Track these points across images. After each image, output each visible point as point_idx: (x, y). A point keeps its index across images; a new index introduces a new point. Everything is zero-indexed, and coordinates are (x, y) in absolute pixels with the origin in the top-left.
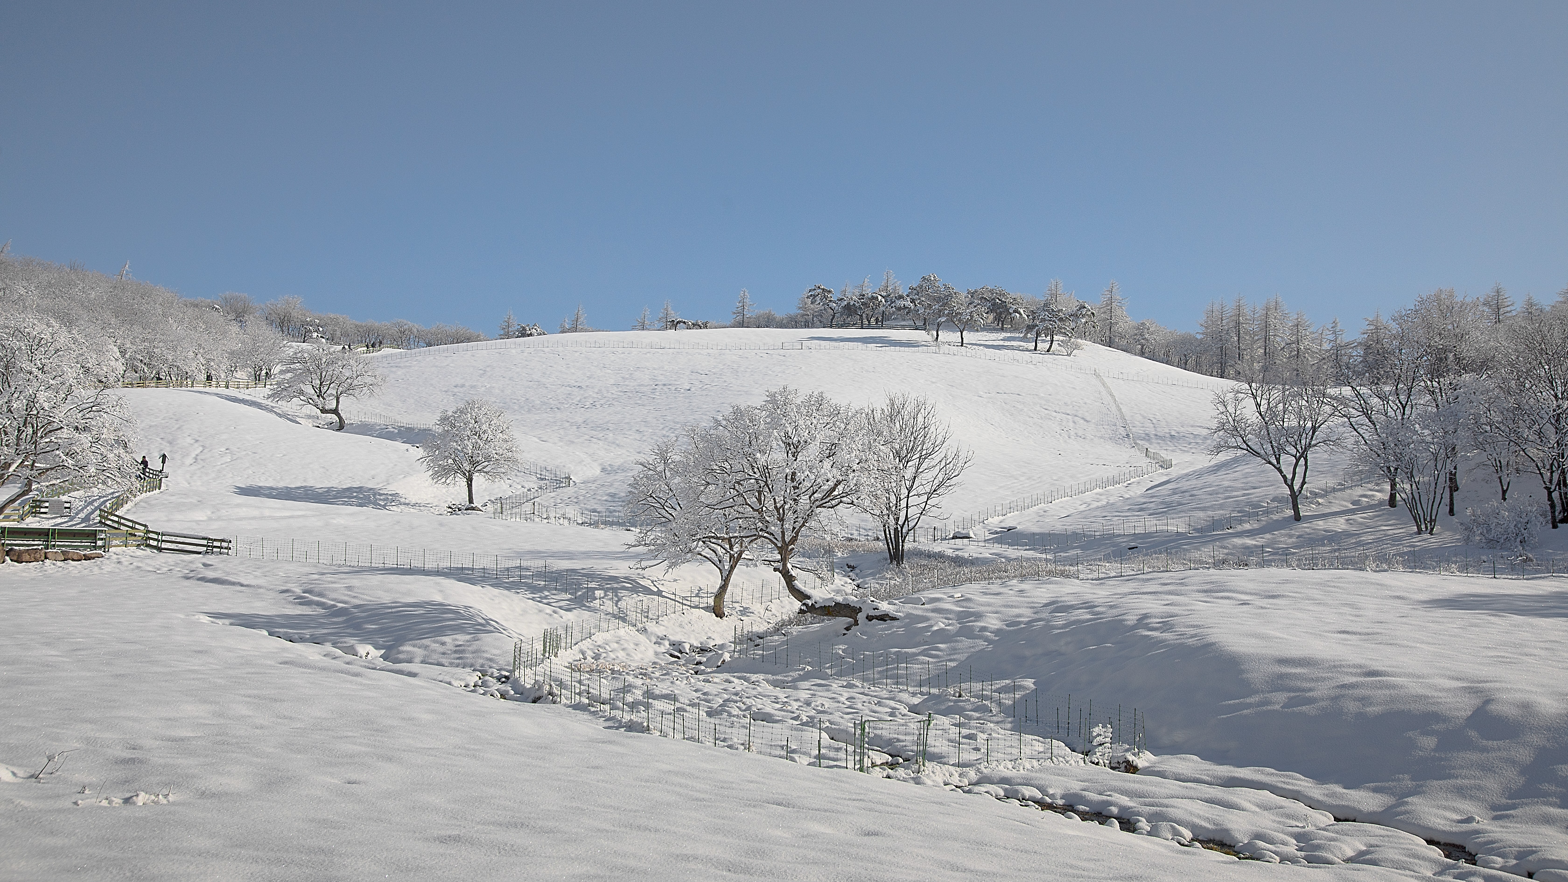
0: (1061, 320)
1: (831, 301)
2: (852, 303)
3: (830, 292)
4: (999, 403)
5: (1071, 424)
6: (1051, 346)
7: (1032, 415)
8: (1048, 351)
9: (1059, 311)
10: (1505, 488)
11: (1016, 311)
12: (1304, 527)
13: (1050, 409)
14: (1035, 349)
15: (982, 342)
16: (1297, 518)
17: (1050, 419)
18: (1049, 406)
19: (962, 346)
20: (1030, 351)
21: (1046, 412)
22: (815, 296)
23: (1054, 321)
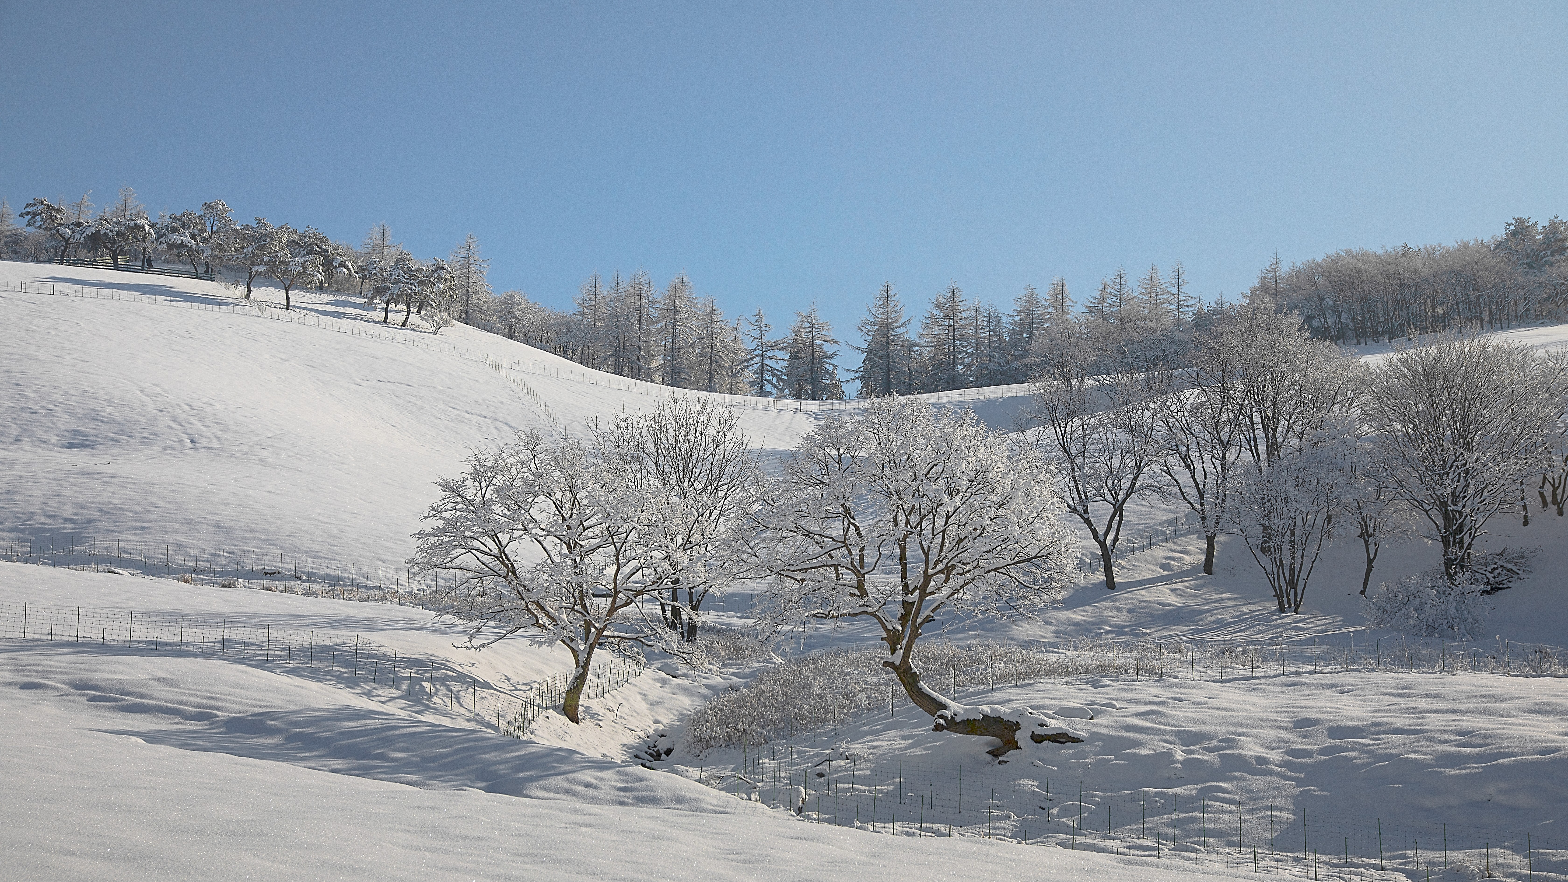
0: (421, 283)
1: (61, 225)
2: (103, 232)
3: (59, 210)
4: (388, 396)
5: (495, 432)
6: (407, 319)
7: (439, 416)
8: (404, 325)
9: (417, 270)
10: (1372, 556)
11: (342, 265)
12: (1126, 599)
13: (459, 408)
14: (385, 321)
15: (313, 306)
16: (1110, 584)
17: (464, 422)
18: (456, 404)
19: (287, 308)
20: (379, 322)
21: (456, 412)
22: (35, 215)
23: (411, 284)
